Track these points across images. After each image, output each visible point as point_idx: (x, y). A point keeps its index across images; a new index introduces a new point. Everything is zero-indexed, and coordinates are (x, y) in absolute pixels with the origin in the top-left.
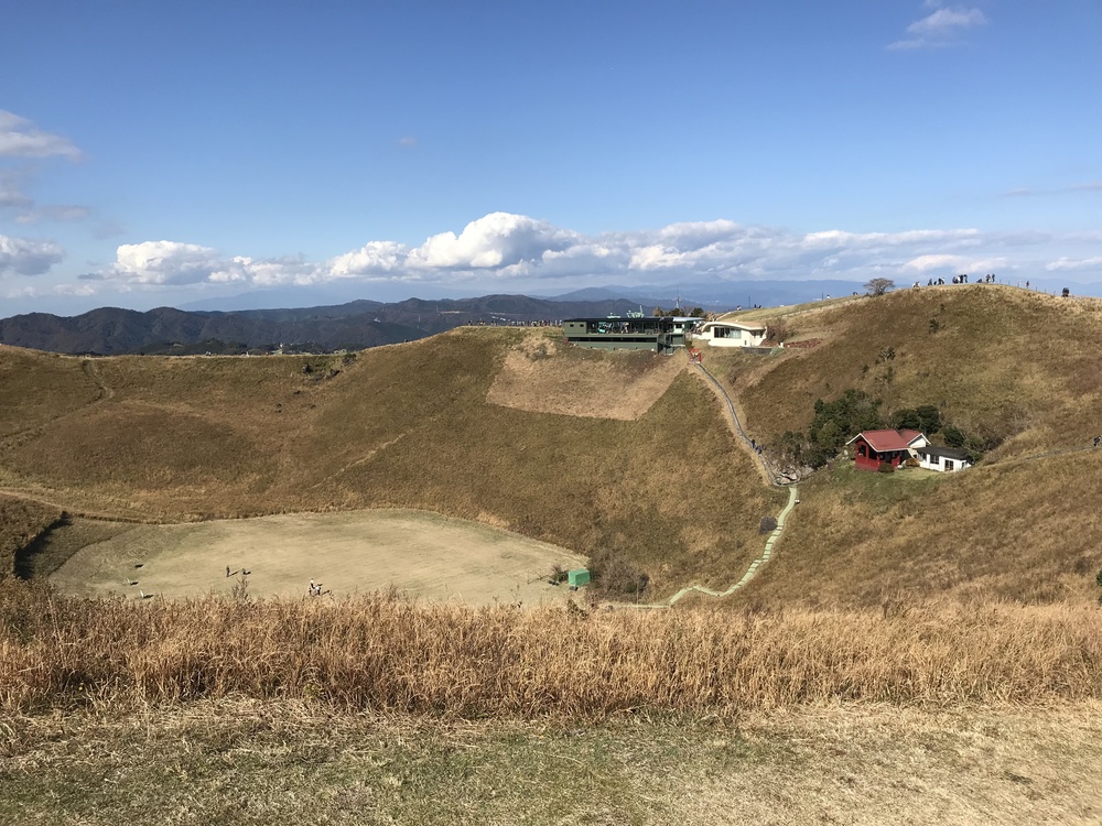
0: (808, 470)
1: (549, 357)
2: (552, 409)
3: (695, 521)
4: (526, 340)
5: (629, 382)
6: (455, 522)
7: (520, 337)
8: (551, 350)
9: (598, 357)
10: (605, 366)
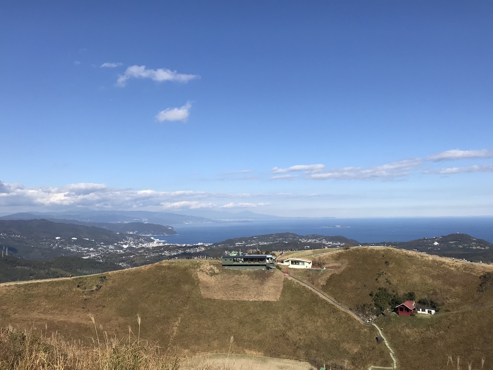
0: (375, 317)
1: (217, 274)
2: (236, 298)
3: (343, 341)
4: (201, 266)
5: (262, 283)
6: (236, 356)
7: (199, 265)
8: (217, 271)
9: (239, 273)
10: (246, 278)
